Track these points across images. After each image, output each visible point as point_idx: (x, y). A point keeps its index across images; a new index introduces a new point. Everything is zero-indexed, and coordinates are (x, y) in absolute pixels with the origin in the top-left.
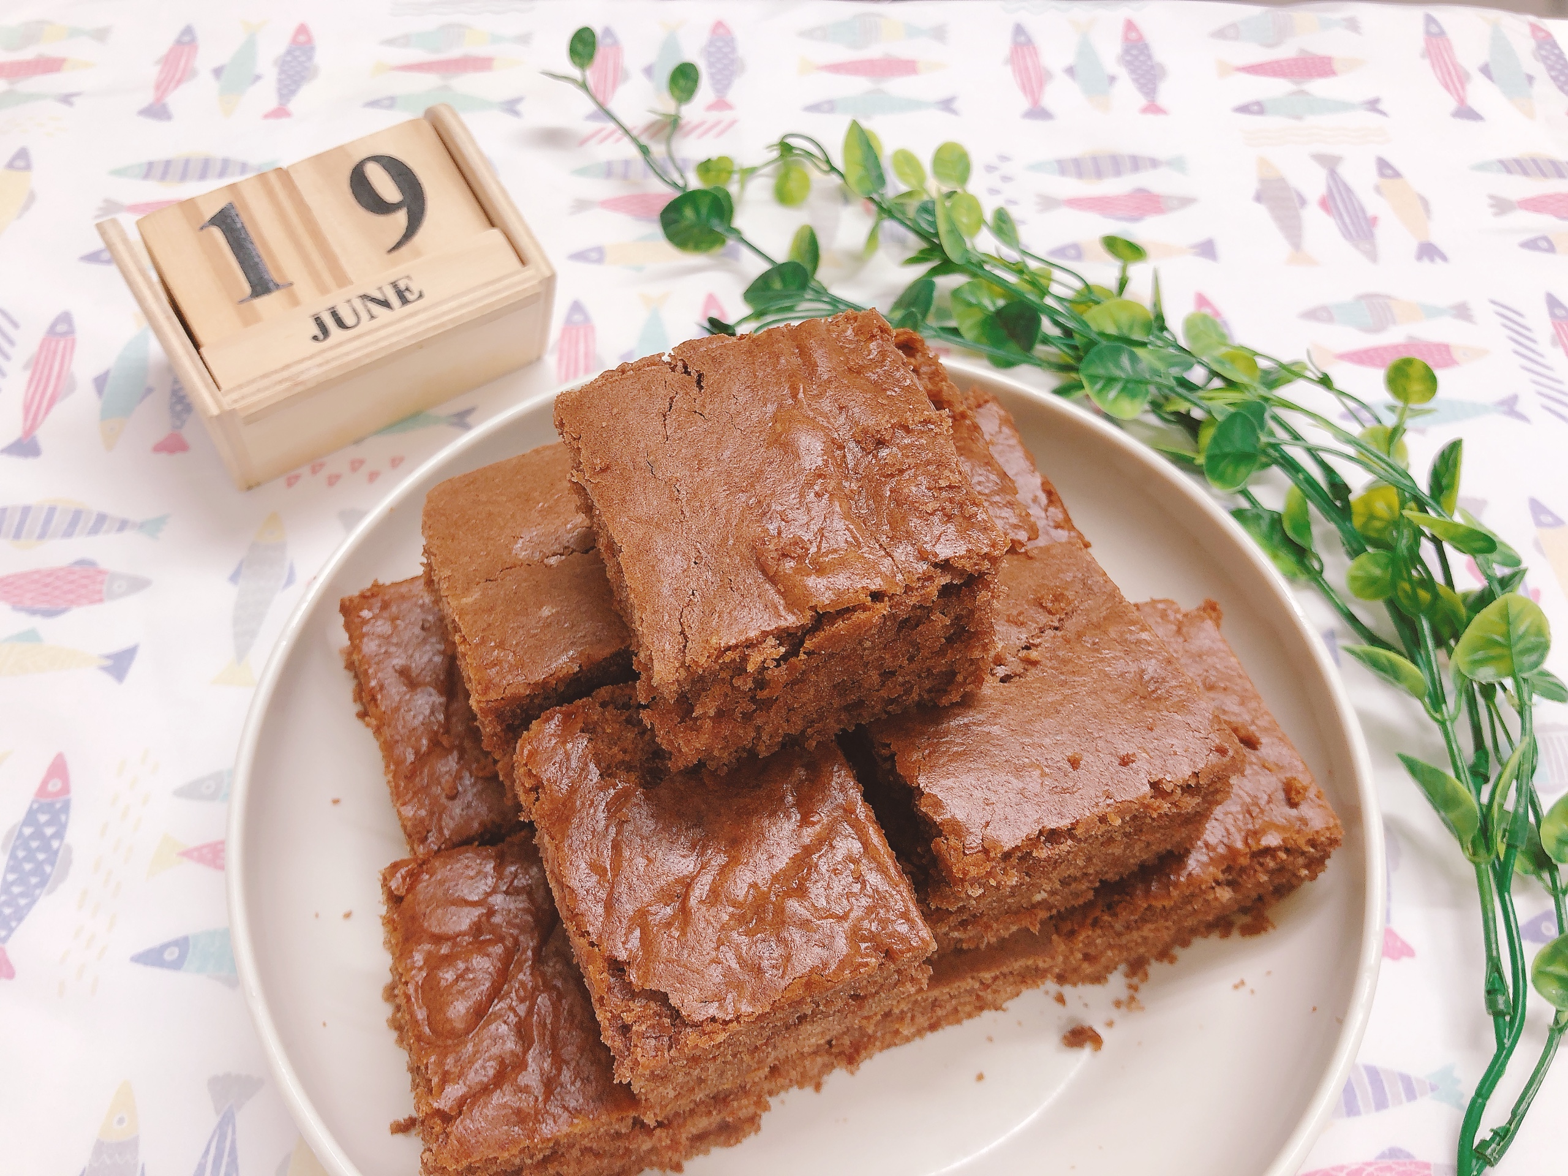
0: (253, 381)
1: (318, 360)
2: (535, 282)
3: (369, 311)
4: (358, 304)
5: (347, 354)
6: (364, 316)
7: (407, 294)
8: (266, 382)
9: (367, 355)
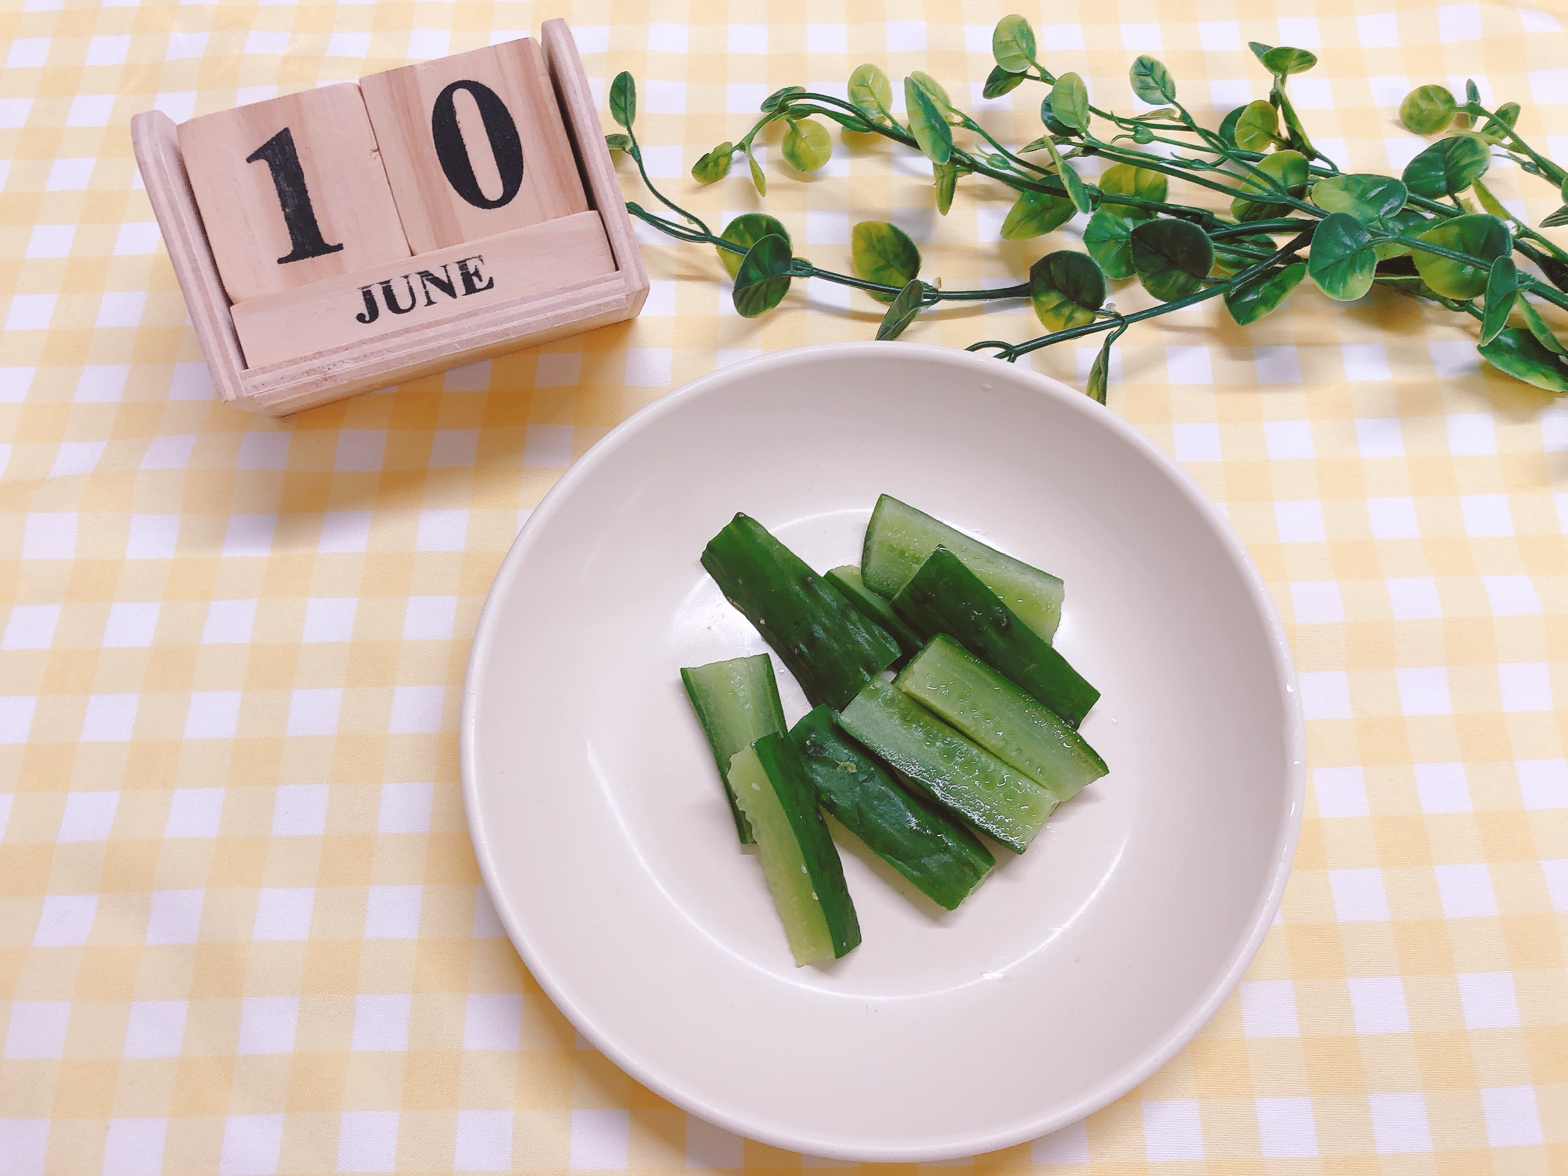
0: (279, 366)
1: (356, 353)
2: (622, 296)
3: (427, 293)
4: (416, 282)
5: (389, 351)
6: (421, 299)
7: (475, 279)
8: (292, 369)
9: (411, 357)
